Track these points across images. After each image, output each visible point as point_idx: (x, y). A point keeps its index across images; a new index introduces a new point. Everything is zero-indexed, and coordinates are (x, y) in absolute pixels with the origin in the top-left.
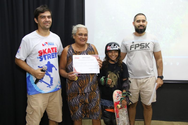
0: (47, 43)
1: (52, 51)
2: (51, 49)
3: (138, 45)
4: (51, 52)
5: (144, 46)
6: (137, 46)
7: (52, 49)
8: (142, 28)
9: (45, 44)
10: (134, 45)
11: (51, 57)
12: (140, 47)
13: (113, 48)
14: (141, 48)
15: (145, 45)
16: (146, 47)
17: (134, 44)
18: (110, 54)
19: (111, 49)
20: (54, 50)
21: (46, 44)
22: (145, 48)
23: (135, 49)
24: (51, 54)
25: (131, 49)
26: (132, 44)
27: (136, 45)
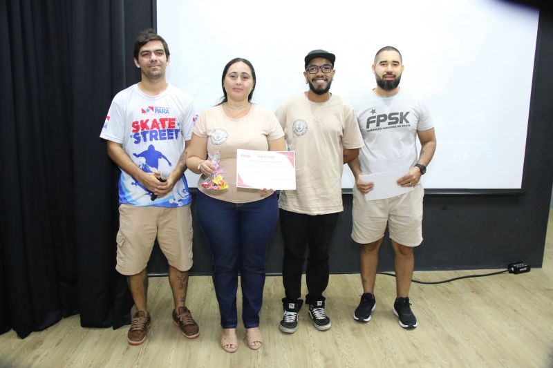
0: (152, 108)
1: (160, 126)
5: (397, 119)
8: (390, 79)
9: (148, 110)
10: (374, 117)
11: (158, 137)
12: (388, 121)
15: (398, 116)
16: (401, 122)
17: (374, 114)
21: (151, 111)
22: (399, 124)
23: (378, 125)
24: (158, 130)
25: (368, 127)
27: (379, 116)
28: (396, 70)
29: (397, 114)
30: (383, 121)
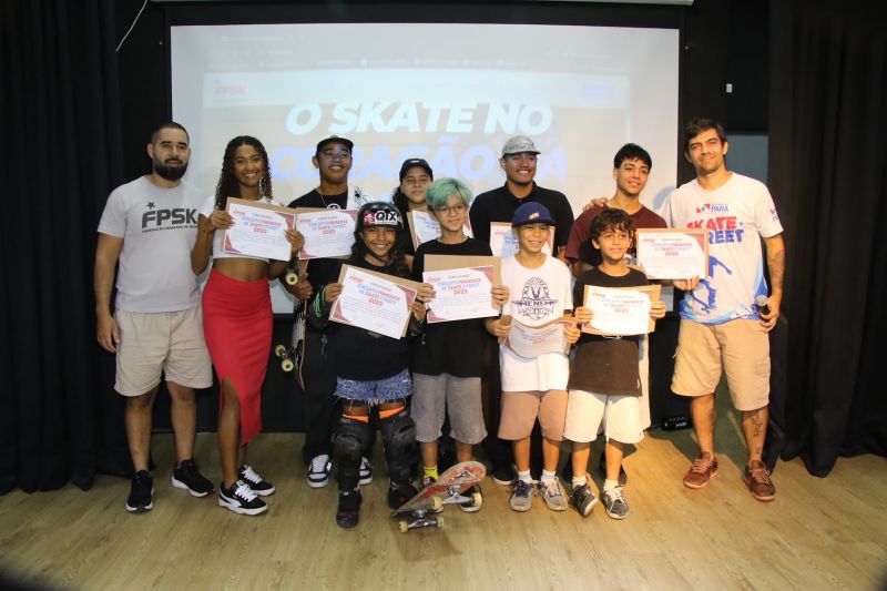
0: (708, 206)
1: (717, 226)
2: (715, 221)
3: (167, 211)
4: (715, 229)
5: (182, 216)
6: (164, 215)
7: (720, 220)
8: (173, 165)
9: (703, 209)
10: (154, 213)
11: (714, 240)
12: (172, 218)
13: (382, 219)
14: (174, 222)
15: (184, 214)
16: (188, 222)
17: (153, 209)
19: (377, 222)
20: (724, 223)
21: (706, 209)
22: (185, 224)
23: (159, 223)
24: (714, 232)
25: (144, 225)
26: (148, 209)
27: (160, 212)
28: (182, 155)
29: (182, 210)
30: (167, 218)
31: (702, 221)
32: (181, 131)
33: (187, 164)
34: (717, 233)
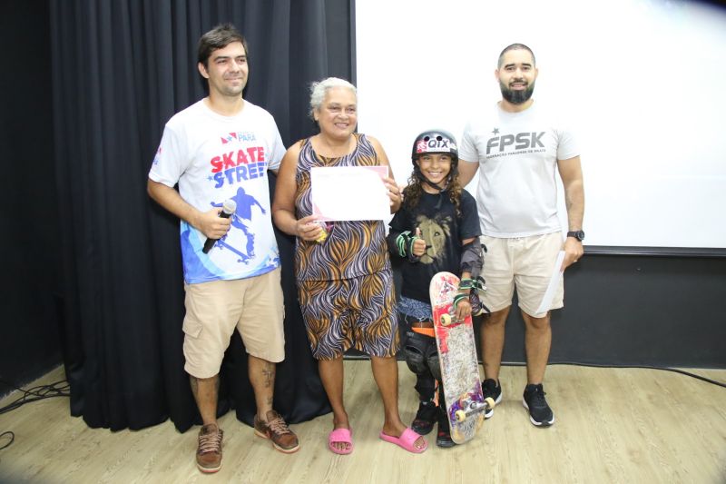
0: (234, 135)
1: (249, 158)
2: (246, 153)
3: (511, 137)
4: (246, 162)
5: (527, 141)
6: (507, 140)
7: (251, 151)
8: (520, 87)
9: (230, 139)
10: (497, 139)
11: (248, 175)
12: (516, 144)
13: (434, 146)
14: (517, 147)
15: (530, 138)
16: (533, 146)
17: (497, 135)
18: (426, 165)
19: (429, 150)
20: (256, 154)
21: (233, 139)
22: (530, 148)
23: (502, 149)
24: (246, 166)
25: (488, 152)
26: (493, 136)
27: (504, 138)
28: (529, 75)
29: (528, 134)
30: (509, 144)
31: (231, 154)
32: (525, 51)
33: (533, 85)
34: (250, 166)
